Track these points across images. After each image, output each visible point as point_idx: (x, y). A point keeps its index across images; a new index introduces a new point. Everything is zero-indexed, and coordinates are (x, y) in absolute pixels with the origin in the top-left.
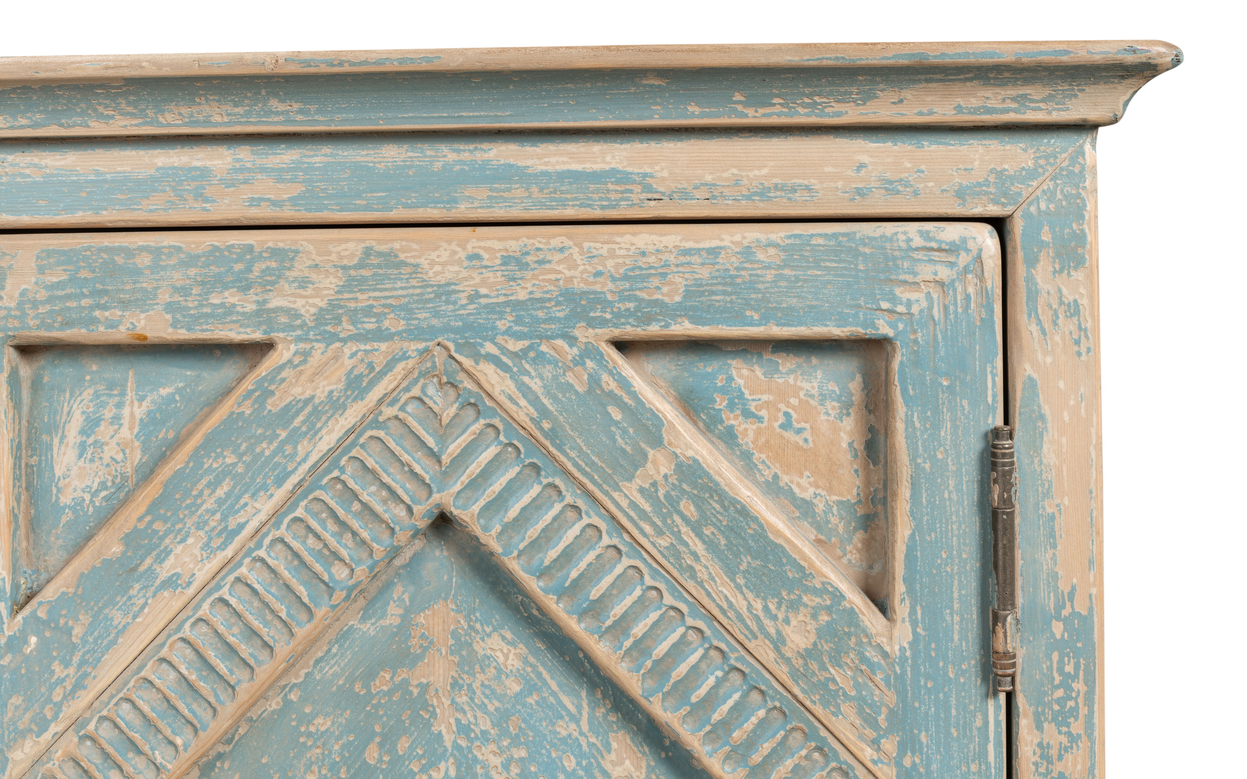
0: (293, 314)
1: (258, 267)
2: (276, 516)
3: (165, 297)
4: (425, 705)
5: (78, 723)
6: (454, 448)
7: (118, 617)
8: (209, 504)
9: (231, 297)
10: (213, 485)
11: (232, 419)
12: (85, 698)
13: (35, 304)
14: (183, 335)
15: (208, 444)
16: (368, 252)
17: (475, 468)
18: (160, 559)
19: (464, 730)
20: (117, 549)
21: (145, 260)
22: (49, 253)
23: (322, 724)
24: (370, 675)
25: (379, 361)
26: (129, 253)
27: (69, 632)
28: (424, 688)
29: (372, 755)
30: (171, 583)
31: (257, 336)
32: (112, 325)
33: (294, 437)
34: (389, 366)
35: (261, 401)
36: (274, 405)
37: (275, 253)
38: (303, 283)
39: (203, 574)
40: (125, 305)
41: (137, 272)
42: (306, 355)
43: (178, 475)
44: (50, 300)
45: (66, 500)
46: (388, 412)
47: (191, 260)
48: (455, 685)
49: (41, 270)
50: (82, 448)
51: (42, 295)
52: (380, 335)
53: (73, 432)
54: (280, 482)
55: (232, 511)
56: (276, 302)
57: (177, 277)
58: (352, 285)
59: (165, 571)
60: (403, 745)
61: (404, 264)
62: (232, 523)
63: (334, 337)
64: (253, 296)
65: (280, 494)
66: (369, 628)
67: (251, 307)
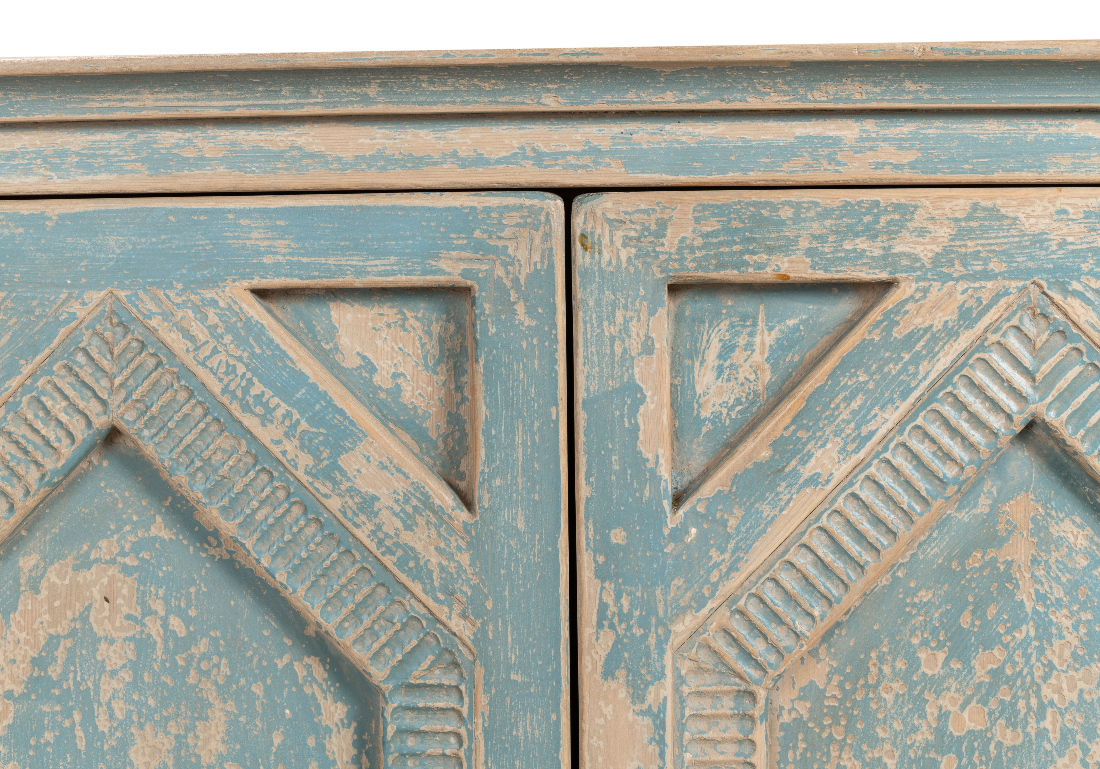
0: (914, 258)
1: (883, 220)
2: (900, 425)
3: (804, 244)
4: (1010, 579)
5: (731, 600)
6: (1046, 368)
7: (767, 510)
8: (845, 415)
9: (861, 244)
10: (848, 400)
11: (863, 345)
12: (738, 578)
13: (693, 250)
14: (820, 275)
15: (843, 365)
16: (975, 207)
17: (1062, 384)
18: (803, 462)
19: (1041, 598)
20: (765, 454)
21: (787, 213)
22: (705, 207)
23: (925, 596)
24: (965, 554)
25: (986, 297)
26: (774, 207)
27: (724, 523)
28: (1009, 564)
29: (966, 620)
30: (813, 481)
31: (884, 276)
32: (760, 266)
33: (916, 360)
34: (995, 301)
35: (888, 330)
36: (898, 333)
37: (898, 208)
38: (922, 232)
39: (839, 473)
40: (770, 250)
41: (782, 223)
42: (926, 291)
43: (818, 391)
44: (705, 246)
45: (706, 413)
46: (993, 338)
47: (827, 213)
48: (1035, 561)
49: (698, 221)
50: (720, 370)
51: (699, 242)
52: (986, 275)
53: (711, 356)
54: (904, 396)
55: (865, 421)
56: (899, 248)
57: (816, 228)
58: (961, 234)
59: (807, 471)
60: (992, 611)
61: (1004, 217)
62: (864, 431)
63: (949, 277)
64: (880, 242)
65: (904, 406)
66: (963, 516)
67: (878, 253)
